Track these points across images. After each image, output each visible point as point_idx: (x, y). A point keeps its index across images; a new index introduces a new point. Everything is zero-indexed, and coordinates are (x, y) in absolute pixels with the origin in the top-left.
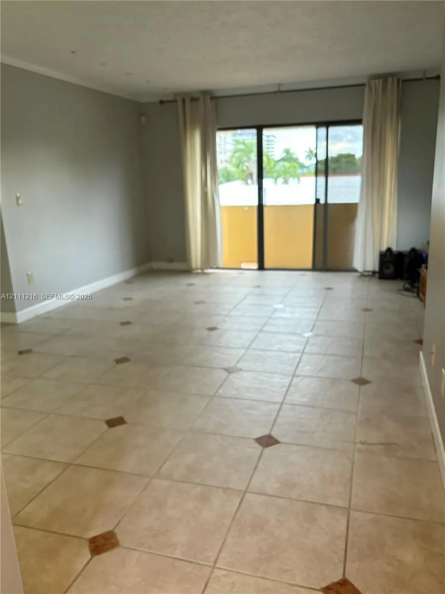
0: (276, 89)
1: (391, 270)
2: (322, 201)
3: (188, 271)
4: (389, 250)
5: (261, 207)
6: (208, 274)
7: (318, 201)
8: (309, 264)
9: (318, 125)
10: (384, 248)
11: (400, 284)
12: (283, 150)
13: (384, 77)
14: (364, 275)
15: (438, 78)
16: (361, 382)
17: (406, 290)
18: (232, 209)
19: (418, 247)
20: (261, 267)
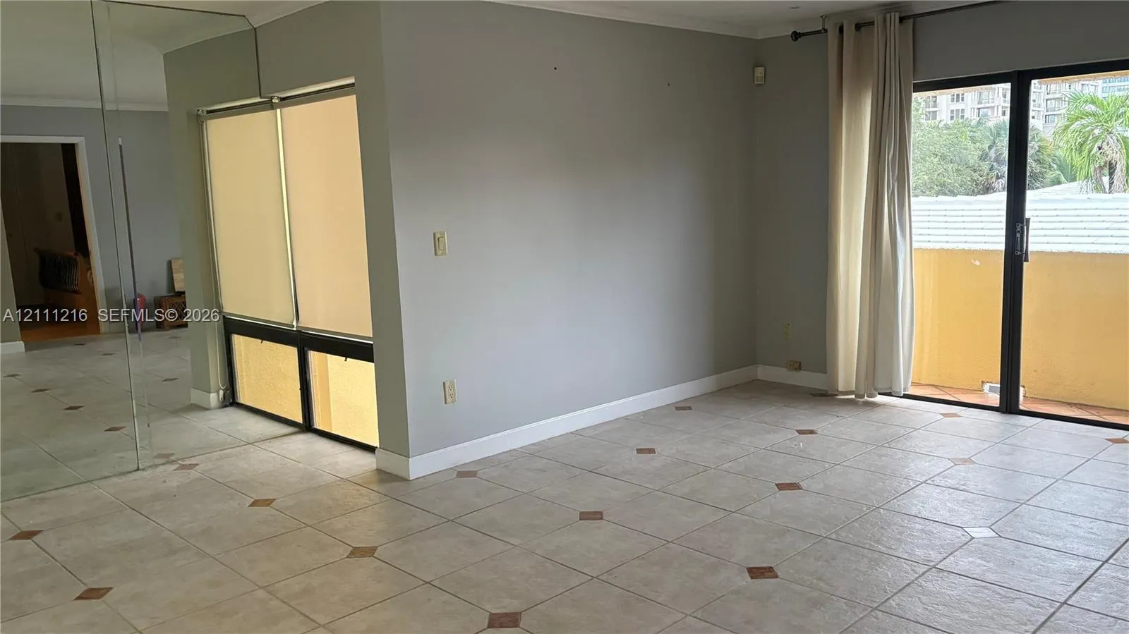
3: (825, 396)
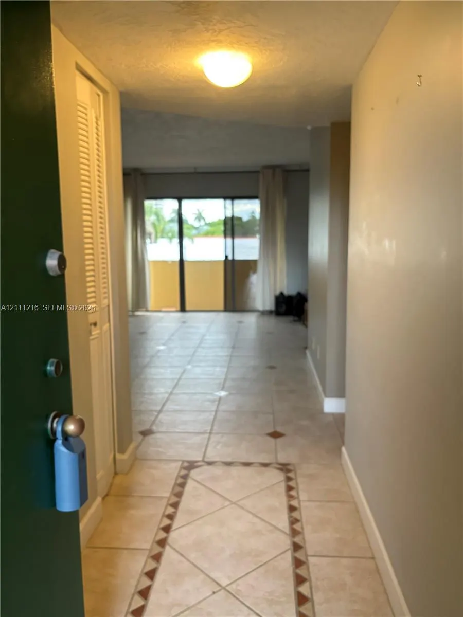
0: (193, 170)
1: (283, 308)
2: (230, 258)
4: (282, 294)
5: (182, 262)
6: (138, 316)
7: (226, 257)
8: (222, 307)
9: (225, 198)
10: (278, 293)
11: (291, 318)
12: (171, 211)
13: (273, 168)
14: (264, 313)
15: (308, 170)
16: (272, 367)
17: (295, 321)
18: (156, 263)
19: (303, 291)
20: (183, 309)
